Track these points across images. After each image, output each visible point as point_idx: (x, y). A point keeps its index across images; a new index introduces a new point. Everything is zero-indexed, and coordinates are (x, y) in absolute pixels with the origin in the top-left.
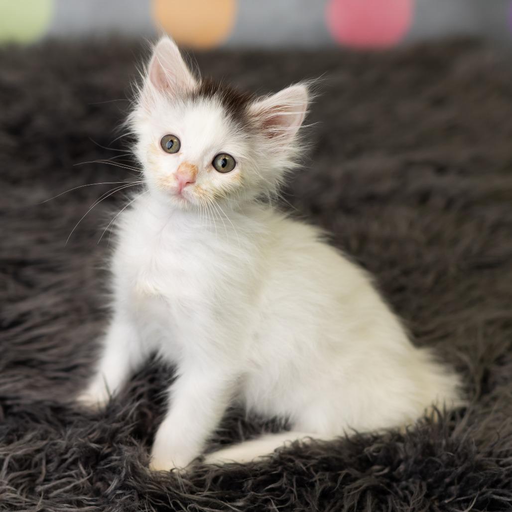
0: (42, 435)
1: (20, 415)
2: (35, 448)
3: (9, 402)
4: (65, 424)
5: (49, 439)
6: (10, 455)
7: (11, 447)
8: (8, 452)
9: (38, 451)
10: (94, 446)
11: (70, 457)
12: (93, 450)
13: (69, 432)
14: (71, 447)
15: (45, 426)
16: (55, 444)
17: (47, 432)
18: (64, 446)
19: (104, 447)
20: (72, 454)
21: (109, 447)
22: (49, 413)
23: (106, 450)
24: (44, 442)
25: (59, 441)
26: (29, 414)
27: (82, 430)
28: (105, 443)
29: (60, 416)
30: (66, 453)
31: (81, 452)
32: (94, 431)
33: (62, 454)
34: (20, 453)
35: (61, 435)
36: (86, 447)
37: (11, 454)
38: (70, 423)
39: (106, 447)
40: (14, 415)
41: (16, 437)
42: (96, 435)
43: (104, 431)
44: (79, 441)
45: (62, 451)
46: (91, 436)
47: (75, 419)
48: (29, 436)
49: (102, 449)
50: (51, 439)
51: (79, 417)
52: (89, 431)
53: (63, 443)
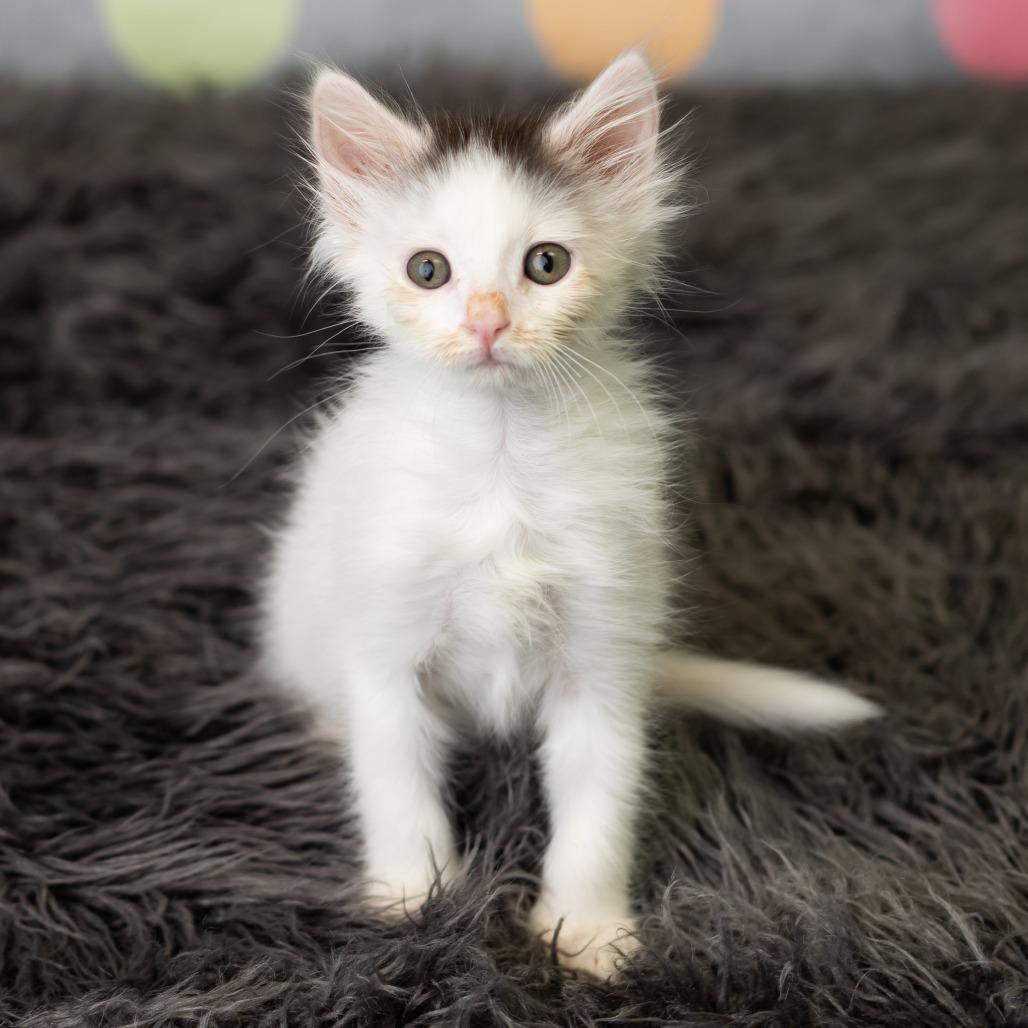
0: (279, 971)
1: (229, 929)
2: (265, 997)
3: (206, 902)
4: (329, 945)
5: (293, 978)
6: (210, 1014)
7: (211, 995)
8: (206, 1007)
9: (271, 1004)
10: (391, 989)
11: (340, 1017)
12: (390, 1000)
13: (337, 964)
14: (341, 995)
15: (287, 951)
16: (306, 990)
17: (289, 963)
18: (327, 992)
19: (413, 992)
20: (345, 1011)
21: (424, 992)
22: (293, 921)
23: (418, 998)
24: (284, 985)
25: (317, 981)
26: (251, 927)
27: (365, 957)
28: (417, 983)
29: (319, 930)
30: (329, 1008)
31: (364, 1004)
32: (391, 959)
33: (323, 1011)
34: (230, 1008)
35: (320, 969)
36: (376, 992)
37: (212, 1010)
38: (340, 944)
39: (419, 992)
40: (218, 928)
41: (221, 975)
42: (397, 967)
43: (413, 957)
44: (357, 979)
45: (322, 1005)
46: (385, 971)
47: (350, 935)
48: (250, 972)
49: (408, 997)
50: (299, 979)
51: (359, 932)
52: (380, 962)
53: (323, 985)
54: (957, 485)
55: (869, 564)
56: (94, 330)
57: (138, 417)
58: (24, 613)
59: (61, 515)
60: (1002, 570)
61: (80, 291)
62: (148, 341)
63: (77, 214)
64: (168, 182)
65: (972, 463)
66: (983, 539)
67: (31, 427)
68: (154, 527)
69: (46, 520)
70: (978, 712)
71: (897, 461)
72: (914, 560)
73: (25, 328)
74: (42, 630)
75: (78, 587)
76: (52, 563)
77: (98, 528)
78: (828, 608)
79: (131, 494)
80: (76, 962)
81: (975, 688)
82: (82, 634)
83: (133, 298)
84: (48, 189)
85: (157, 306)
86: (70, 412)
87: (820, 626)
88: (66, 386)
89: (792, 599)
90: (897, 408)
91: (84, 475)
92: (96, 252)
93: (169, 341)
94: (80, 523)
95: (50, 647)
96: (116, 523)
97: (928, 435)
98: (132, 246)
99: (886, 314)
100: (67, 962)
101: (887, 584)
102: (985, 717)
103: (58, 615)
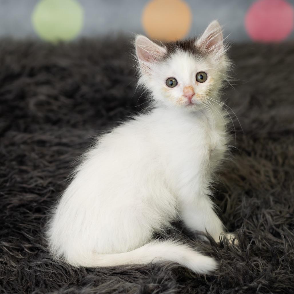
54: (271, 146)
55: (252, 167)
56: (40, 105)
57: (55, 128)
58: (32, 181)
59: (37, 154)
60: (286, 168)
61: (35, 95)
62: (55, 107)
63: (32, 74)
64: (55, 66)
65: (275, 140)
66: (280, 160)
67: (26, 130)
68: (62, 157)
69: (34, 155)
70: (288, 206)
71: (255, 140)
72: (264, 166)
73: (22, 104)
74: (36, 186)
75: (45, 174)
76: (36, 167)
77: (47, 158)
78: (243, 178)
79: (55, 148)
80: (55, 278)
81: (285, 199)
82: (47, 186)
83: (49, 96)
84: (23, 67)
85: (56, 98)
86: (37, 127)
87: (242, 183)
88: (35, 120)
89: (234, 176)
90: (254, 126)
91: (42, 143)
92: (38, 84)
93: (60, 107)
94: (42, 156)
95: (39, 190)
96: (52, 156)
97: (263, 133)
98: (47, 83)
99: (246, 101)
100: (53, 278)
101: (258, 172)
102: (289, 207)
103: (40, 181)
